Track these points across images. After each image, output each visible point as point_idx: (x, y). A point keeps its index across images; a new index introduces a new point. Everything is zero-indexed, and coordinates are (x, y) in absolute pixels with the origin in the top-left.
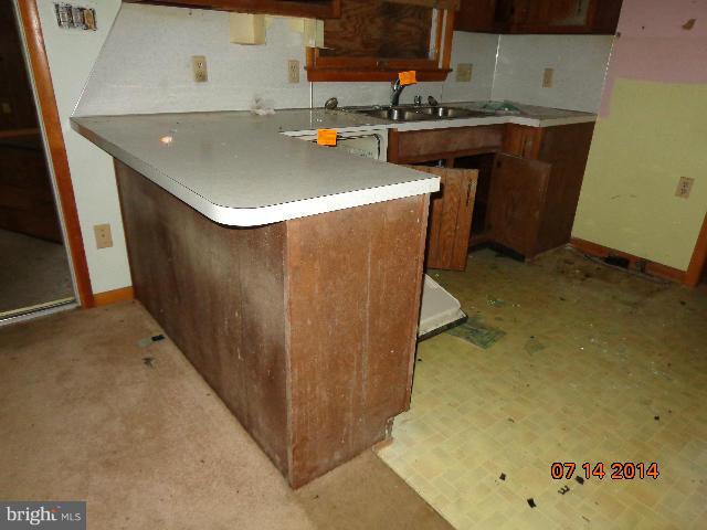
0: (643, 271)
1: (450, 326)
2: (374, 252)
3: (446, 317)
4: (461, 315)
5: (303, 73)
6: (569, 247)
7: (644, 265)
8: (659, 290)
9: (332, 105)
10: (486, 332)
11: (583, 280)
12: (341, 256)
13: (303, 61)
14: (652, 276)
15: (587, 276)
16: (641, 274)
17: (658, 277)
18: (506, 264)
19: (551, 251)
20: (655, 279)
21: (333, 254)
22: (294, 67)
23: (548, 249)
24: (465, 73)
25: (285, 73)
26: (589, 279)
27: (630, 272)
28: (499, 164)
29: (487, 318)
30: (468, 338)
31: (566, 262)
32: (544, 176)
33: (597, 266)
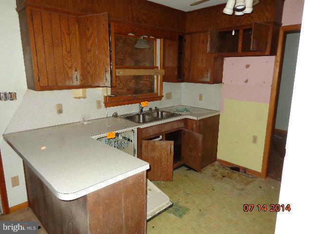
0: (245, 172)
1: (165, 210)
2: (125, 197)
3: (164, 206)
4: (170, 204)
5: (103, 105)
6: (217, 163)
7: (245, 170)
8: (251, 182)
9: (115, 116)
10: (182, 209)
11: (222, 179)
12: (111, 202)
13: (102, 100)
14: (249, 175)
15: (223, 177)
16: (245, 174)
17: (251, 175)
18: (191, 174)
19: (209, 166)
20: (250, 176)
21: (107, 201)
22: (99, 103)
23: (208, 165)
24: (169, 96)
25: (95, 105)
26: (224, 178)
27: (241, 173)
28: (184, 134)
29: (182, 203)
30: (174, 213)
31: (215, 170)
32: (200, 139)
33: (228, 171)
